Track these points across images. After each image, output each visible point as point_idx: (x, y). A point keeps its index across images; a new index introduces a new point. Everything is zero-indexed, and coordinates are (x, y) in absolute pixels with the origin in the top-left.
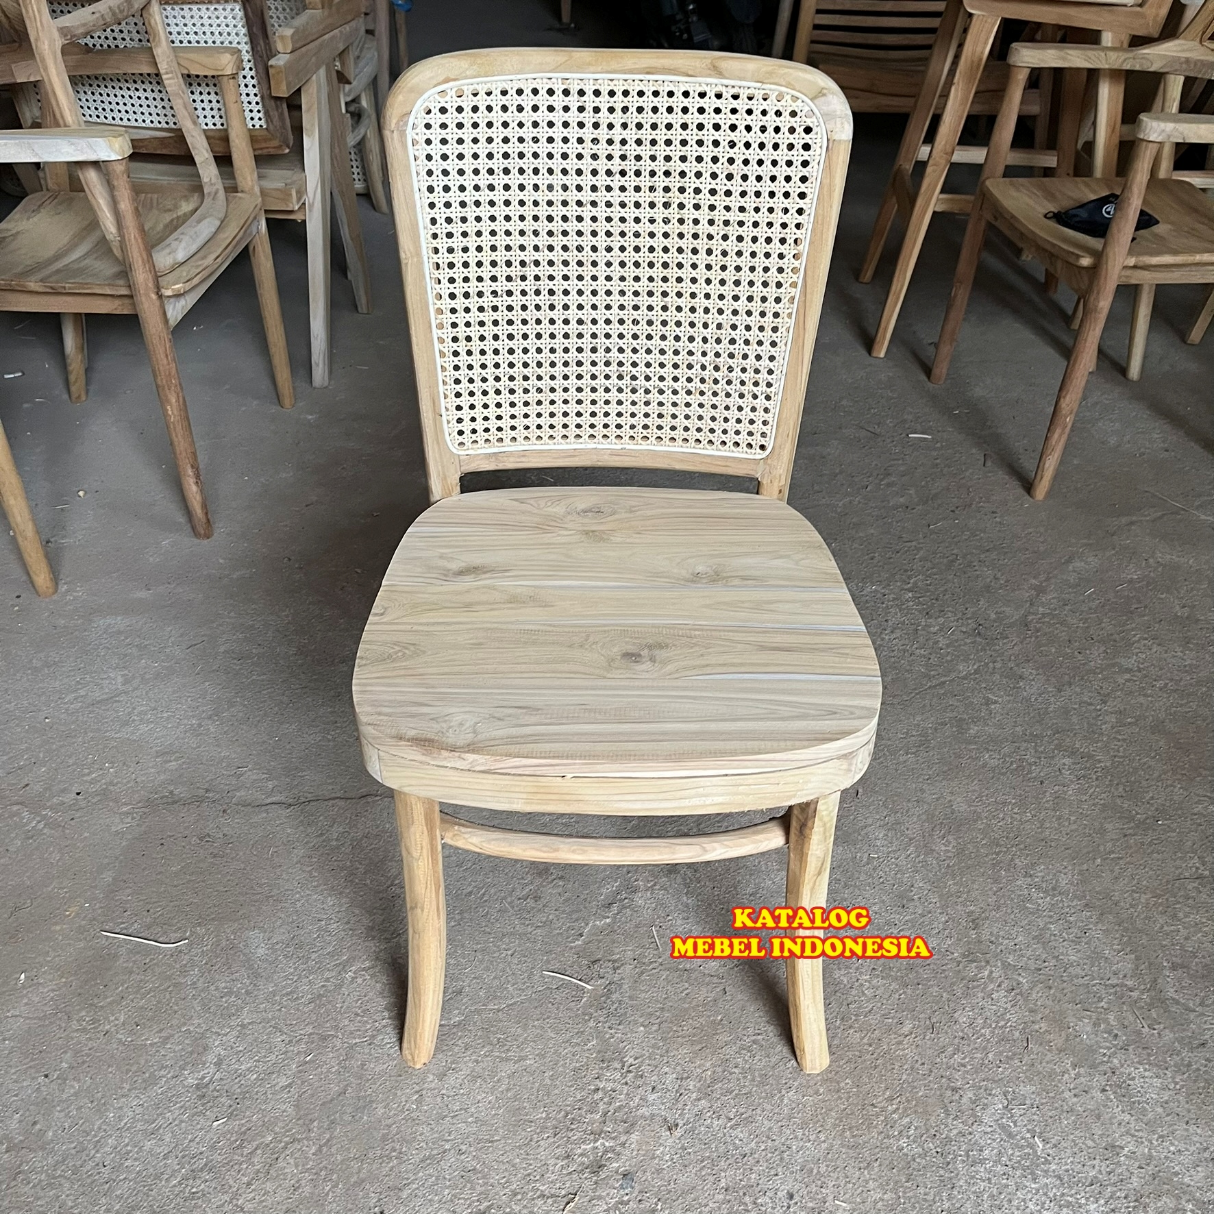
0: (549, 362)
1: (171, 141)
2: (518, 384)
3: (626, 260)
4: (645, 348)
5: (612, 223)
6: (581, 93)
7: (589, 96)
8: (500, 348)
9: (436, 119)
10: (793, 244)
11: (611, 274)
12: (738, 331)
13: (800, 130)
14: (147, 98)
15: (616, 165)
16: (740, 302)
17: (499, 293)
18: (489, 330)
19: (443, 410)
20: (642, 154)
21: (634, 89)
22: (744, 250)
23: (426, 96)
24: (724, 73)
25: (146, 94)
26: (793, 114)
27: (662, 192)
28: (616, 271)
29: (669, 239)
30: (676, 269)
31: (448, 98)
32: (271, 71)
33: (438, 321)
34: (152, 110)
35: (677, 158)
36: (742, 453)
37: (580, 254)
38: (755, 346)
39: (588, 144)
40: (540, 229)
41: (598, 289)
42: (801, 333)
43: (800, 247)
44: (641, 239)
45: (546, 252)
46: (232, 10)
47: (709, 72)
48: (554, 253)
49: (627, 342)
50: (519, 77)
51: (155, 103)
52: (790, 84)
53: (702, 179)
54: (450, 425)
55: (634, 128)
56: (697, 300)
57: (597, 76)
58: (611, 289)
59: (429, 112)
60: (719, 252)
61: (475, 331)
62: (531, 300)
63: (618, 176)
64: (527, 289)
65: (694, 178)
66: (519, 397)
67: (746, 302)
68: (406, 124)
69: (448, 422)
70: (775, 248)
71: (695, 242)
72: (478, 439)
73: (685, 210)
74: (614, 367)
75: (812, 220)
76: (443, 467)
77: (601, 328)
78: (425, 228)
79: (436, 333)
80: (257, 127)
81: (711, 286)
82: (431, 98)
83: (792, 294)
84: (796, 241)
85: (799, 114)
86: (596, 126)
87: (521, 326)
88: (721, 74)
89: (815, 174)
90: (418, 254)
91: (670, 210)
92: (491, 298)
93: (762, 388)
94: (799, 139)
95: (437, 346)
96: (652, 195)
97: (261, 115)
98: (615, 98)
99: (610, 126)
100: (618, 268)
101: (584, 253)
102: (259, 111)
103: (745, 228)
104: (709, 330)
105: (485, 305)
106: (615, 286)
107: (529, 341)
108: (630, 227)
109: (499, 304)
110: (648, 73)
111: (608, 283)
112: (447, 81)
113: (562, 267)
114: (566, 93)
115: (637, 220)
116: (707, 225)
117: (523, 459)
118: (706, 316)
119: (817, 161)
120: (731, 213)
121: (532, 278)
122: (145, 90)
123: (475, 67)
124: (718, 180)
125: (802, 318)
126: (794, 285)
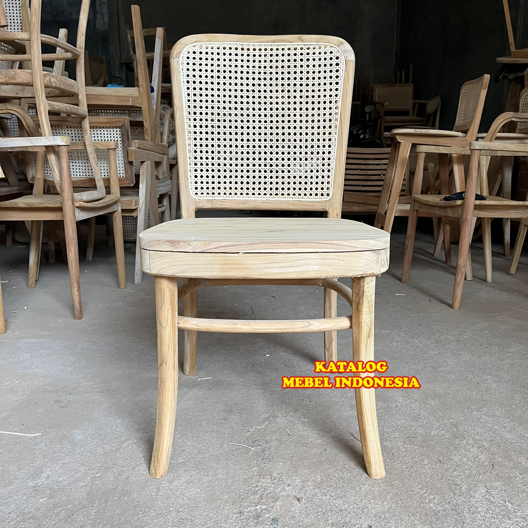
0: (235, 158)
1: (87, 181)
2: (222, 168)
3: (267, 114)
4: (275, 152)
5: (261, 99)
6: (248, 49)
7: (251, 51)
8: (214, 151)
9: (191, 56)
10: (335, 103)
11: (261, 120)
12: (314, 142)
13: (334, 58)
14: (79, 166)
15: (262, 76)
16: (314, 129)
17: (215, 126)
18: (210, 142)
19: (189, 176)
20: (273, 72)
21: (269, 48)
22: (315, 107)
23: (188, 47)
24: (304, 40)
25: (79, 164)
26: (331, 53)
27: (281, 86)
28: (263, 119)
29: (284, 105)
30: (287, 117)
31: (196, 48)
32: (129, 152)
33: (189, 137)
34: (81, 171)
35: (287, 72)
36: (319, 198)
37: (248, 111)
38: (322, 148)
39: (251, 68)
40: (232, 101)
41: (255, 126)
42: (341, 139)
43: (338, 104)
44: (273, 105)
45: (234, 110)
46: (117, 131)
47: (297, 40)
48: (238, 110)
49: (268, 150)
50: (224, 43)
51: (82, 168)
52: (329, 41)
53: (297, 80)
54: (192, 184)
55: (269, 62)
56: (297, 129)
57: (254, 44)
58: (261, 126)
59: (189, 53)
60: (305, 109)
61: (204, 142)
62: (228, 130)
63: (263, 80)
64: (226, 125)
65: (293, 80)
66: (222, 174)
67: (317, 129)
68: (180, 56)
69: (191, 183)
70: (328, 105)
71: (295, 105)
72: (204, 192)
73: (290, 93)
74: (263, 160)
75: (342, 92)
76: (188, 204)
77: (257, 143)
78: (185, 97)
79: (187, 142)
80: (122, 176)
81: (302, 123)
82: (190, 48)
83: (336, 124)
84: (336, 102)
85: (333, 52)
86: (254, 61)
87: (223, 141)
88: (302, 41)
89: (341, 74)
90: (182, 107)
91: (284, 93)
92: (211, 128)
93: (326, 166)
94: (334, 62)
95: (188, 148)
96: (277, 87)
97: (123, 172)
98: (261, 51)
99: (260, 61)
100: (264, 117)
101: (249, 111)
102: (123, 170)
103: (315, 98)
104: (302, 142)
105: (209, 131)
106: (263, 125)
107: (226, 148)
108: (268, 100)
109: (214, 131)
110: (274, 42)
111: (260, 124)
112: (196, 42)
113: (240, 117)
114: (242, 49)
115: (271, 97)
116: (299, 98)
117: (223, 203)
118: (301, 136)
119: (342, 70)
120: (309, 93)
121: (228, 121)
122: (79, 163)
123: (207, 38)
124: (303, 80)
125: (341, 134)
126: (336, 120)
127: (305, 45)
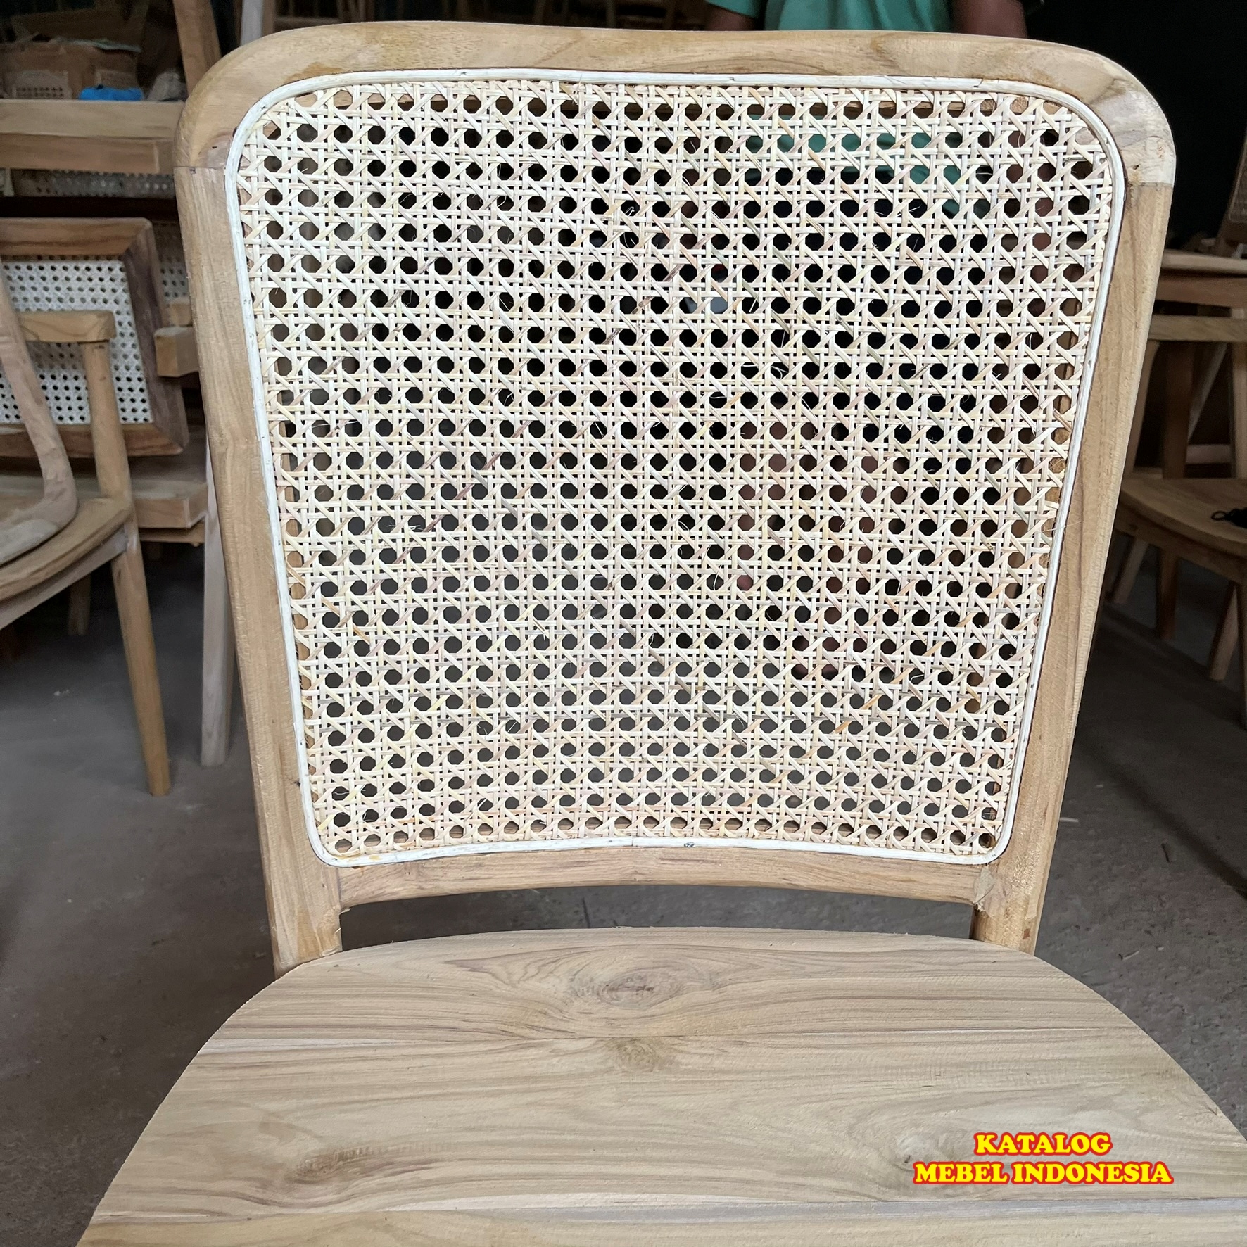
0: (533, 667)
2: (467, 713)
3: (696, 453)
4: (734, 636)
5: (666, 377)
6: (601, 111)
7: (617, 118)
8: (430, 638)
9: (291, 149)
10: (1051, 410)
11: (664, 483)
12: (932, 597)
13: (1064, 170)
15: (674, 256)
16: (936, 536)
17: (429, 521)
18: (404, 603)
19: (304, 770)
20: (729, 233)
21: (711, 102)
22: (945, 426)
23: (267, 100)
24: (899, 63)
26: (1050, 138)
27: (769, 309)
28: (675, 477)
29: (787, 409)
30: (799, 470)
31: (317, 108)
32: (158, 344)
33: (293, 580)
35: (802, 239)
36: (939, 853)
37: (598, 442)
38: (971, 626)
39: (615, 213)
40: (514, 389)
41: (637, 513)
42: (1073, 595)
43: (1069, 415)
44: (726, 409)
45: (528, 437)
46: (111, 269)
47: (866, 62)
48: (545, 438)
49: (698, 624)
50: (471, 73)
52: (1041, 74)
53: (855, 282)
54: (319, 804)
55: (711, 182)
56: (844, 533)
57: (633, 77)
58: (665, 513)
59: (276, 134)
60: (890, 432)
61: (374, 603)
62: (495, 539)
63: (677, 278)
64: (488, 514)
65: (837, 281)
66: (469, 741)
67: (950, 534)
68: (224, 155)
69: (315, 797)
70: (1014, 419)
71: (841, 412)
72: (381, 833)
73: (819, 348)
74: (670, 676)
75: (1093, 357)
76: (302, 894)
77: (643, 596)
78: (265, 379)
79: (288, 606)
81: (876, 503)
82: (281, 106)
83: (1051, 515)
84: (1058, 403)
85: (1063, 137)
86: (632, 176)
87: (474, 591)
88: (891, 65)
89: (1099, 260)
90: (249, 430)
91: (788, 347)
92: (409, 532)
93: (987, 713)
94: (1062, 189)
95: (290, 634)
96: (750, 317)
97: (146, 406)
98: (671, 122)
99: (662, 177)
100: (679, 470)
101: (607, 439)
102: (143, 401)
103: (947, 379)
104: (870, 595)
105: (398, 547)
106: (673, 507)
107: (491, 623)
108: (704, 385)
109: (427, 546)
110: (740, 71)
111: (658, 503)
112: (315, 71)
113: (560, 468)
114: (570, 109)
115: (719, 370)
116: (865, 376)
117: (478, 873)
118: (865, 566)
119: (1102, 233)
120: (918, 350)
121: (498, 490)
123: (377, 47)
124: (889, 283)
125: (1073, 566)
126: (1055, 495)
127: (904, 91)
